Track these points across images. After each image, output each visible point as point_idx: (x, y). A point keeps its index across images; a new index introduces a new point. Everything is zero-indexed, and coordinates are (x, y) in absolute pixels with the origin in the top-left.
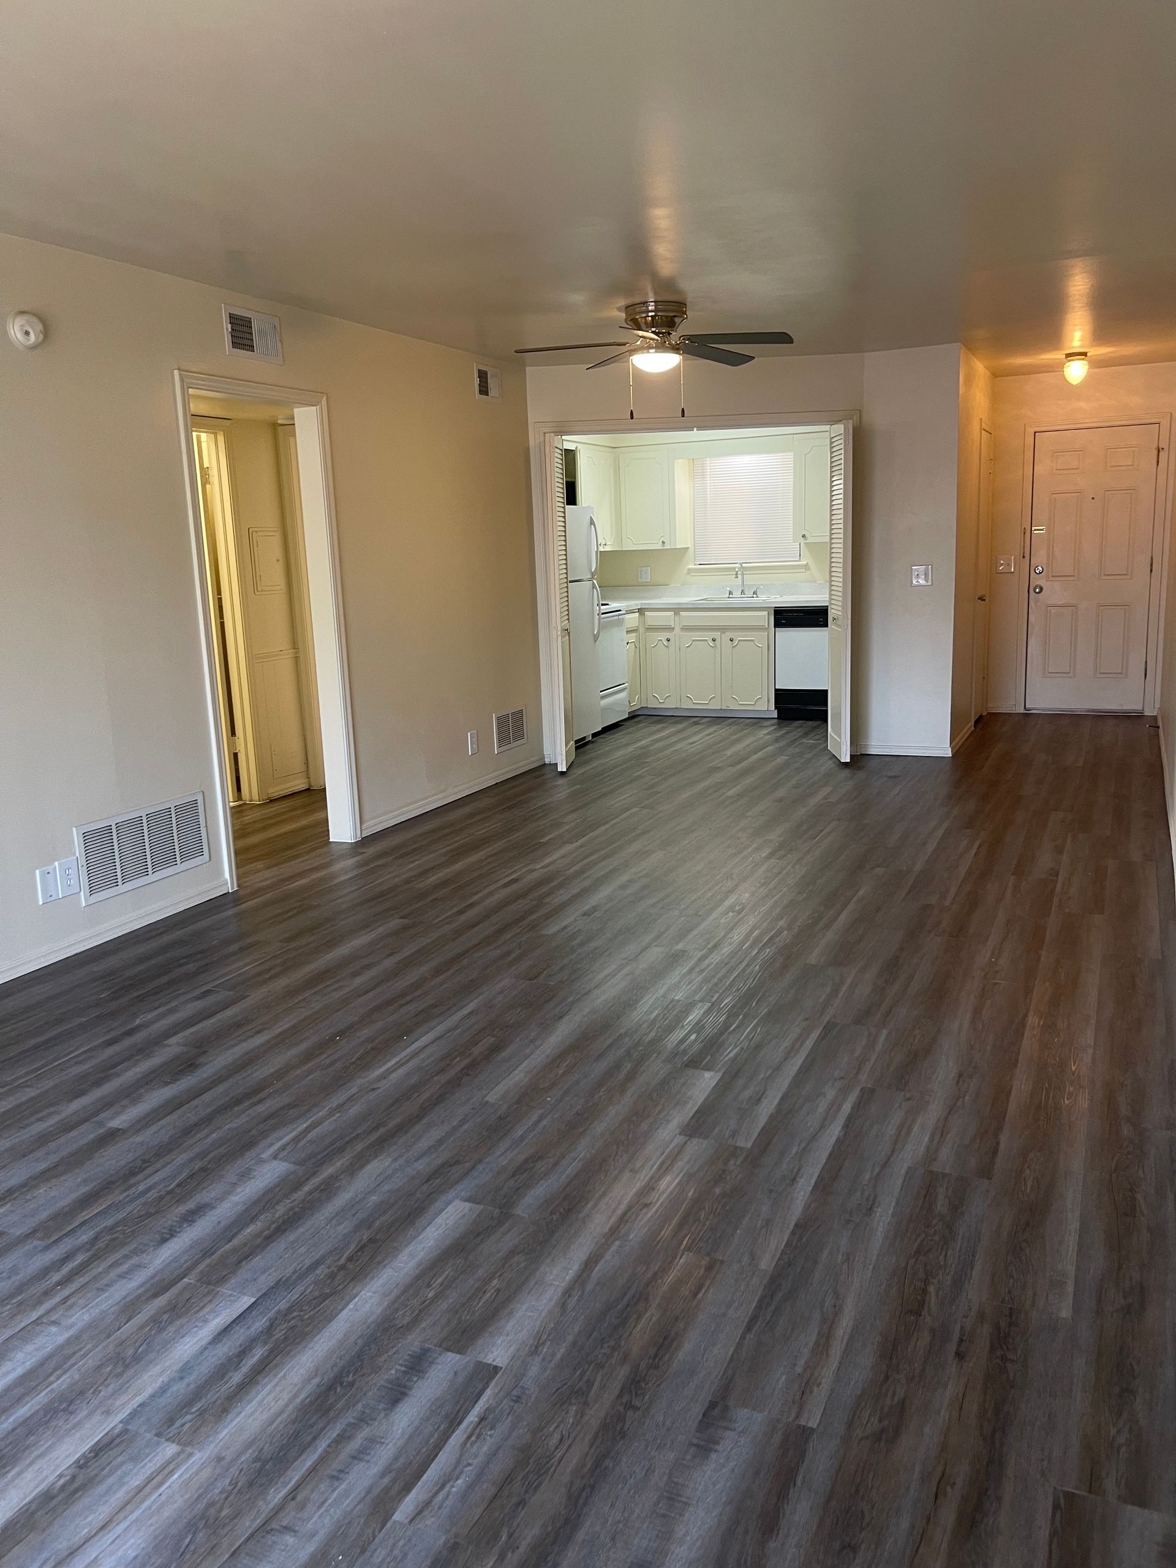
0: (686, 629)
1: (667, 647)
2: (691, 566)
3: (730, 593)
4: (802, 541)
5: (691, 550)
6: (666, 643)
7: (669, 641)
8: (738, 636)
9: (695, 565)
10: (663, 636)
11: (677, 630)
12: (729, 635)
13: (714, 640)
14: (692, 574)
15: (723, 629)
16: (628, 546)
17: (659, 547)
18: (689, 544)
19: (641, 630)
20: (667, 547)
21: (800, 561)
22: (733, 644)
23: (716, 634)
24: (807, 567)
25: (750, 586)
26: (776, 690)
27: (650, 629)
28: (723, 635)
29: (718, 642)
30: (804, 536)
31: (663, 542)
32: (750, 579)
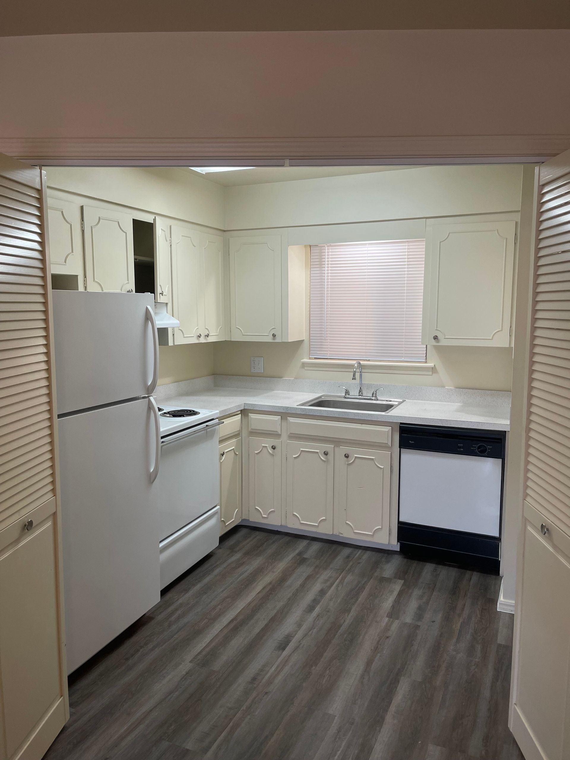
0: (294, 437)
1: (272, 455)
2: (306, 360)
3: (347, 392)
4: (434, 343)
5: (306, 344)
6: (271, 451)
7: (274, 449)
8: (356, 453)
9: (310, 358)
10: (267, 442)
11: (284, 437)
12: (345, 449)
13: (326, 454)
14: (306, 368)
15: (337, 442)
16: (236, 337)
17: (269, 339)
18: (304, 336)
19: (244, 433)
20: (278, 340)
21: (426, 362)
22: (348, 461)
23: (329, 447)
24: (433, 370)
25: (369, 386)
26: (399, 523)
27: (254, 433)
28: (337, 449)
29: (331, 456)
30: (436, 338)
31: (274, 336)
32: (369, 378)
